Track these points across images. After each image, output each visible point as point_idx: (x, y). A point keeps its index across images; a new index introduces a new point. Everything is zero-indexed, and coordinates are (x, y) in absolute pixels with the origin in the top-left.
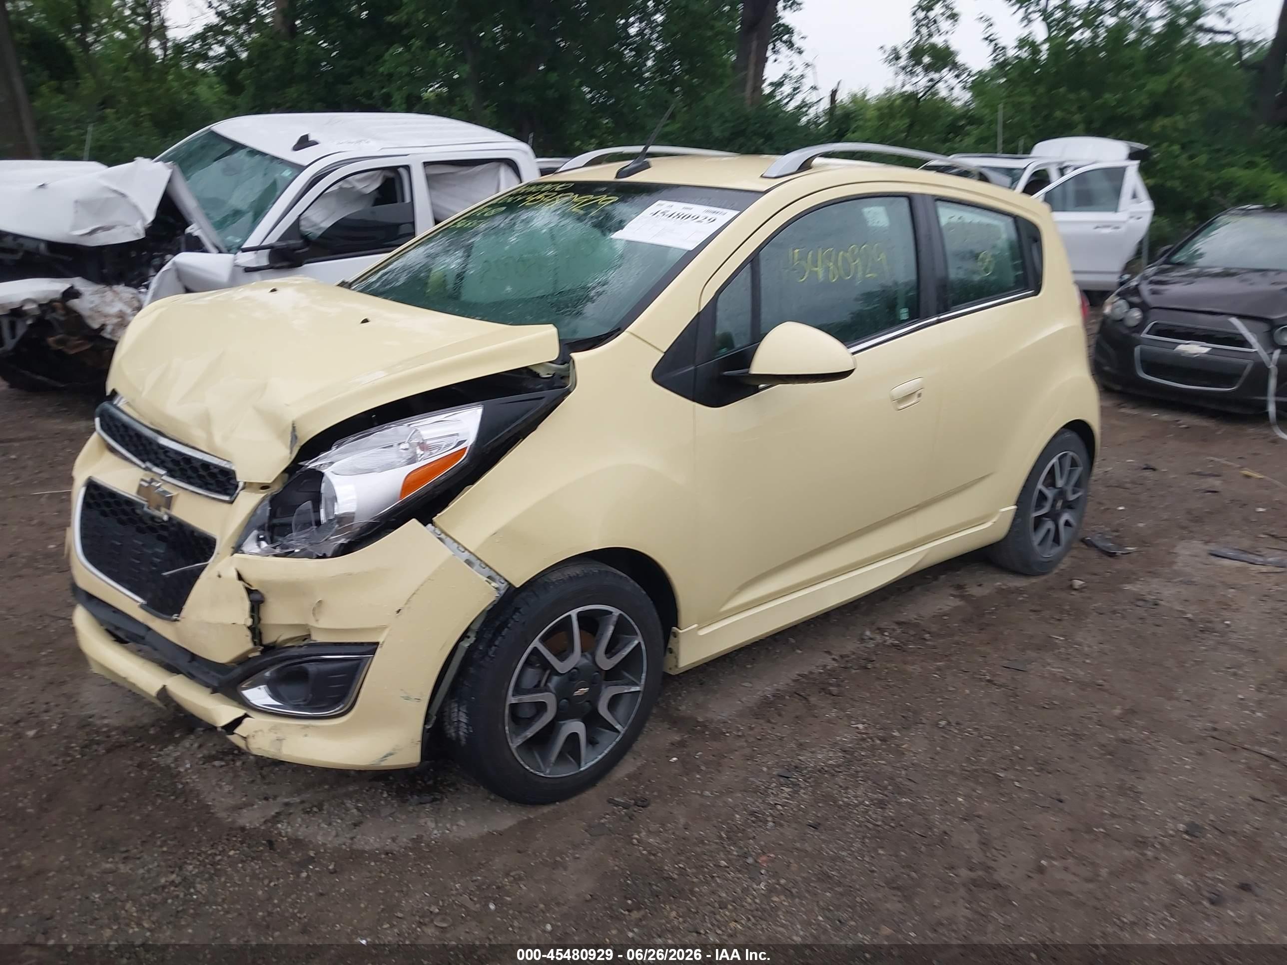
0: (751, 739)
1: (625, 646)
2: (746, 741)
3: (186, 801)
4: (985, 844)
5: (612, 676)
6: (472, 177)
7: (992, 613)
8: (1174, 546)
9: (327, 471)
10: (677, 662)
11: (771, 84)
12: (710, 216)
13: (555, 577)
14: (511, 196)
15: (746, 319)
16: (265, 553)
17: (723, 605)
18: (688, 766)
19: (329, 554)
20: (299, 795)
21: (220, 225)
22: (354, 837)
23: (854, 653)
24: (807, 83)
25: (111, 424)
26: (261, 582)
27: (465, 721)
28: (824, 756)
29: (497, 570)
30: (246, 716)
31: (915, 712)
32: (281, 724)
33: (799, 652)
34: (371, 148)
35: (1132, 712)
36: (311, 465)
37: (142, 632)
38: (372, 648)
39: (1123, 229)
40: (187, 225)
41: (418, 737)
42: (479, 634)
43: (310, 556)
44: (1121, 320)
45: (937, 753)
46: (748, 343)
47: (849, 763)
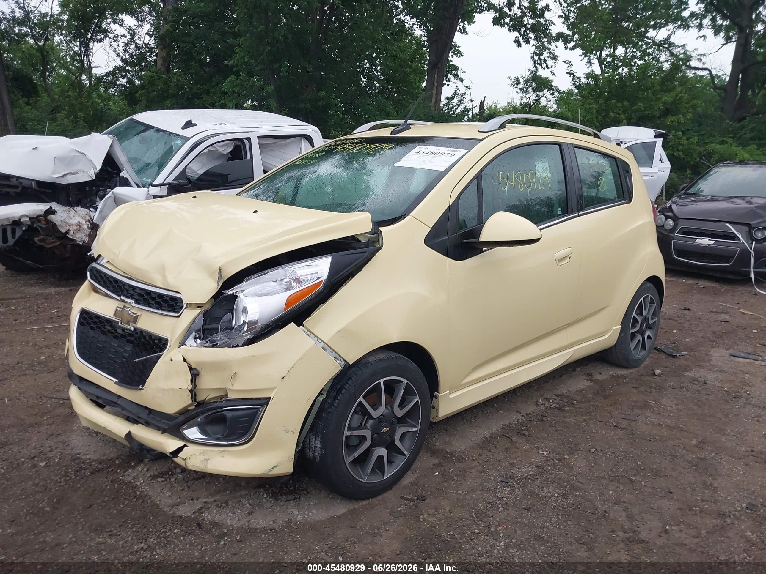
0: (481, 462)
1: (410, 402)
2: (478, 463)
3: (143, 502)
4: (630, 517)
5: (401, 421)
6: (285, 145)
7: (610, 389)
8: (710, 351)
9: (241, 295)
10: (437, 414)
11: (447, 98)
12: (451, 153)
13: (371, 359)
14: (326, 147)
15: (475, 211)
16: (201, 346)
17: (462, 381)
18: (446, 478)
19: (240, 345)
20: (212, 497)
21: (139, 172)
22: (250, 520)
23: (533, 413)
24: (467, 98)
25: (98, 276)
26: (197, 363)
27: (319, 446)
28: (526, 470)
29: (340, 354)
30: (185, 446)
31: (576, 445)
32: (207, 450)
33: (501, 412)
34: (228, 128)
35: (703, 442)
36: (230, 292)
37: (115, 399)
38: (266, 401)
39: (655, 177)
40: (120, 171)
41: (293, 456)
42: (328, 392)
43: (229, 346)
44: (663, 226)
45: (593, 467)
46: (476, 224)
47: (542, 474)
